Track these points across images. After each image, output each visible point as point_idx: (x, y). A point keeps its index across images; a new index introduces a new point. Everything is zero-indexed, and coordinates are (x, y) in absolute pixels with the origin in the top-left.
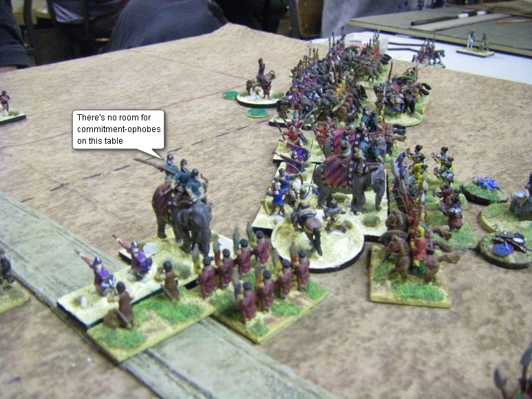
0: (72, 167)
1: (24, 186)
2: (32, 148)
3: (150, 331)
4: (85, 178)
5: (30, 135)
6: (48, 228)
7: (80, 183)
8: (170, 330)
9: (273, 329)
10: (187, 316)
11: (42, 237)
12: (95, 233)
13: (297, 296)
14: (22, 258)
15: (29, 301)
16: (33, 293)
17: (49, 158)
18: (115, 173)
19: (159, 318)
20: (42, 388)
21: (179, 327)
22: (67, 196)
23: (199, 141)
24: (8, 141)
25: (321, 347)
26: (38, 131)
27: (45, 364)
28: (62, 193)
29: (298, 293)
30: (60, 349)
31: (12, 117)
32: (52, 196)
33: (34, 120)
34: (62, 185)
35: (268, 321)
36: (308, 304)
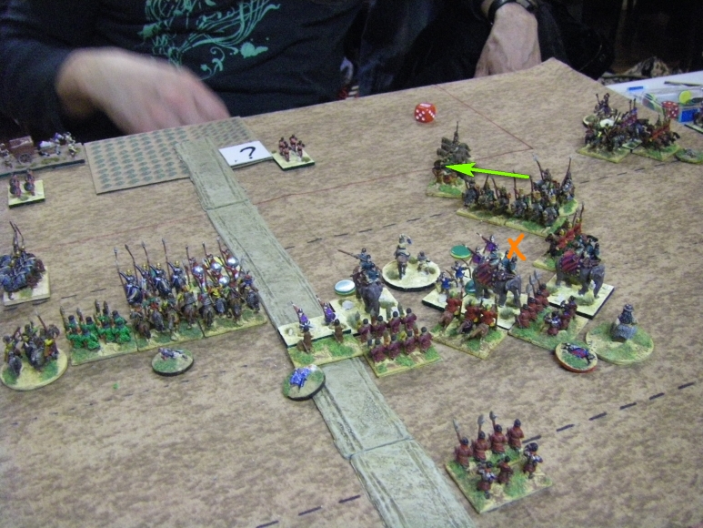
0: (330, 224)
1: (292, 234)
2: (309, 198)
3: (318, 357)
4: (336, 236)
5: (313, 184)
6: (294, 274)
7: (330, 239)
8: (330, 359)
9: (390, 371)
10: (343, 353)
11: (288, 281)
12: (322, 284)
13: (418, 355)
14: (270, 294)
15: (266, 323)
16: (270, 318)
17: (319, 211)
18: (359, 235)
19: (327, 351)
20: (255, 374)
21: (336, 359)
22: (317, 250)
23: (438, 213)
24: (294, 189)
25: (411, 390)
26: (320, 181)
27: (261, 361)
28: (315, 246)
29: (419, 353)
30: (272, 356)
31: (304, 163)
32: (307, 247)
33: (321, 168)
34: (317, 239)
35: (390, 366)
36: (421, 361)
